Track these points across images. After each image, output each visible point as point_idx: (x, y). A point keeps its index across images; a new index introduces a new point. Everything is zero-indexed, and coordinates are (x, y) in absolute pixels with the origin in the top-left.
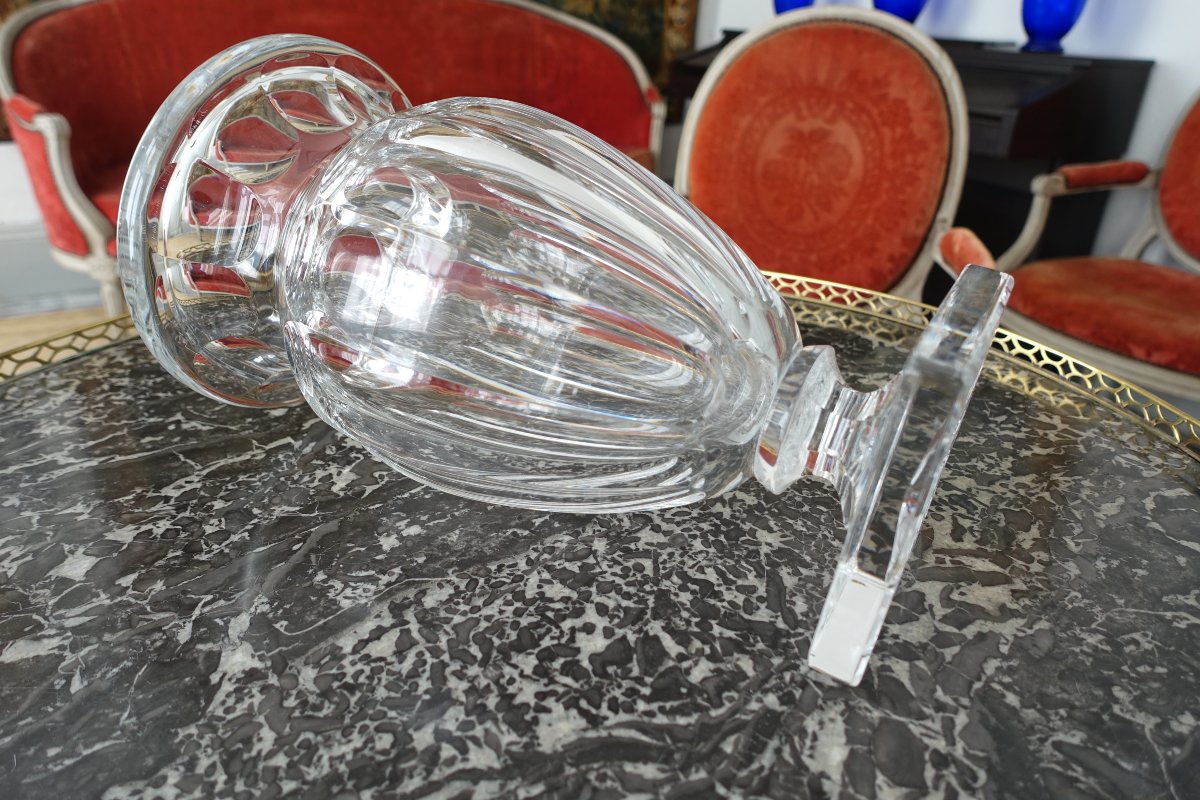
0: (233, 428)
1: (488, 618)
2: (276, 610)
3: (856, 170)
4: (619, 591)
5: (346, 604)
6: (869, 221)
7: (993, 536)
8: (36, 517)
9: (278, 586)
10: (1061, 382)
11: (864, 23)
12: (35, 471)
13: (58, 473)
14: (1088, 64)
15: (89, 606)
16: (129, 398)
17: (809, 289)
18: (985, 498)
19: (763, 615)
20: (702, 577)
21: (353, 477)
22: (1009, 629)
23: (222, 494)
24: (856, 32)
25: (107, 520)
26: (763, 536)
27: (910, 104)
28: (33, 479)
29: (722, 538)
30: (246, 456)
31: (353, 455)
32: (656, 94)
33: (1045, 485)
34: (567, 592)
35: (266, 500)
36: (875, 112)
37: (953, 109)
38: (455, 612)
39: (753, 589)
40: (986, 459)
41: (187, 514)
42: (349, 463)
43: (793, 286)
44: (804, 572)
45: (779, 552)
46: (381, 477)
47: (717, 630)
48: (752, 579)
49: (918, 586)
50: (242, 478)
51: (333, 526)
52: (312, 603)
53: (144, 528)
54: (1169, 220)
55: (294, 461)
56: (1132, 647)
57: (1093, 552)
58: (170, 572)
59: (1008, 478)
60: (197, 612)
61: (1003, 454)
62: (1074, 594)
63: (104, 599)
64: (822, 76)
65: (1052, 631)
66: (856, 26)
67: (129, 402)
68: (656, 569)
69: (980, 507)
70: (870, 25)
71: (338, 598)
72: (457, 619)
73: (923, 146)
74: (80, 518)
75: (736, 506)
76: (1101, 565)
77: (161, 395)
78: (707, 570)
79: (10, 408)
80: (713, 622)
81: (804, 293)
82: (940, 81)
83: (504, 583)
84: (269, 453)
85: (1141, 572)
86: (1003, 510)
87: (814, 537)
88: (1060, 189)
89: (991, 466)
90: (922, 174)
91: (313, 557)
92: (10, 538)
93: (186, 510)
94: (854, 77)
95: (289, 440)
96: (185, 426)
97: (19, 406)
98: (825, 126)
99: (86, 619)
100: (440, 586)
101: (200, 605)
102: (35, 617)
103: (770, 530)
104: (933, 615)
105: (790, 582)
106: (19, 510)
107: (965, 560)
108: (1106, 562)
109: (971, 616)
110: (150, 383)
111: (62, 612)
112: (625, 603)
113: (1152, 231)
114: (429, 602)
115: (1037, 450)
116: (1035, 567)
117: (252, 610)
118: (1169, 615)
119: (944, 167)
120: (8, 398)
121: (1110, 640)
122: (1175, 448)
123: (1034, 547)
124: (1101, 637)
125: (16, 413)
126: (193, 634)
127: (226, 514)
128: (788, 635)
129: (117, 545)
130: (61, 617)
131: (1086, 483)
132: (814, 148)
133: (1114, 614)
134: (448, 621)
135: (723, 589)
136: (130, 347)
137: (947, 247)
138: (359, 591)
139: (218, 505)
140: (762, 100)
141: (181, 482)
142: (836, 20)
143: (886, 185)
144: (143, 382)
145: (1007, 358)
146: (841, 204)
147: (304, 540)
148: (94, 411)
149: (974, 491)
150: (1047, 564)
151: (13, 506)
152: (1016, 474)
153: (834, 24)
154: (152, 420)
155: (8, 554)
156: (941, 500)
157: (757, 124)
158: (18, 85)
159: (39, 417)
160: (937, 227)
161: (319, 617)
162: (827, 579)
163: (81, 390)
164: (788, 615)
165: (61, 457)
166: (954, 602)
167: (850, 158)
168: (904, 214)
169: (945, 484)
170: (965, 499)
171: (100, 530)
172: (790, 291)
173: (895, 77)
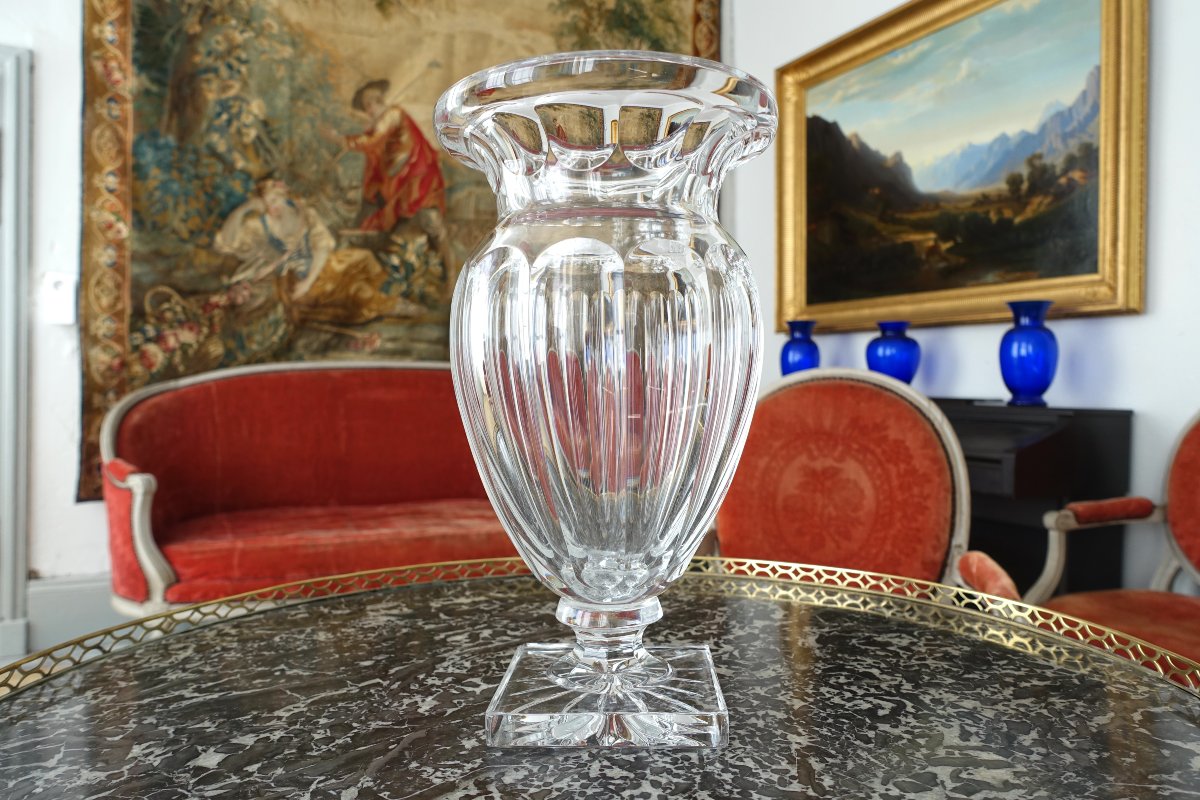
0: (330, 673)
1: (558, 790)
2: (380, 785)
3: (869, 501)
4: (669, 772)
5: (438, 782)
6: (888, 548)
7: (997, 738)
8: (171, 730)
9: (379, 770)
10: (1056, 637)
11: (858, 381)
12: (167, 702)
13: (184, 703)
14: (1071, 413)
15: (224, 784)
16: (239, 655)
17: (826, 577)
18: (989, 713)
19: (796, 787)
20: (742, 764)
21: (435, 703)
22: (1011, 796)
23: (325, 714)
24: (852, 387)
25: (231, 732)
26: (792, 738)
27: (908, 443)
28: (166, 706)
29: (757, 739)
30: (344, 691)
31: (434, 689)
33: (1043, 705)
34: (625, 773)
35: (363, 718)
36: (878, 451)
38: (531, 786)
39: (787, 771)
40: (990, 689)
41: (298, 727)
42: (431, 694)
43: (812, 574)
44: (830, 760)
45: (808, 748)
46: (460, 703)
47: (756, 796)
48: (784, 765)
49: (930, 769)
50: (340, 705)
51: (422, 733)
52: (409, 781)
53: (262, 736)
54: (1188, 552)
55: (383, 693)
57: (1087, 748)
58: (286, 763)
59: (1009, 700)
60: (313, 787)
61: (1006, 685)
62: (1069, 774)
63: (235, 779)
64: (827, 423)
65: (1049, 797)
66: (851, 383)
67: (240, 658)
68: (701, 759)
69: (985, 720)
70: (864, 382)
71: (431, 778)
72: (533, 790)
73: (927, 479)
74: (208, 730)
75: (769, 720)
76: (1093, 755)
77: (266, 653)
78: (745, 760)
79: (139, 663)
80: (752, 792)
81: (823, 580)
82: (933, 425)
83: (571, 768)
84: (362, 689)
85: (1128, 760)
86: (1005, 721)
87: (838, 739)
88: (1073, 524)
89: (994, 693)
90: (929, 503)
91: (407, 753)
92: (152, 743)
93: (296, 724)
94: (855, 422)
95: (378, 680)
96: (288, 673)
97: (148, 661)
98: (835, 464)
99: (222, 791)
100: (516, 770)
101: (316, 782)
102: (179, 790)
103: (799, 734)
104: (945, 788)
105: (817, 766)
106: (157, 726)
107: (971, 753)
108: (1098, 754)
109: (978, 788)
110: (256, 645)
111: (201, 787)
112: (675, 780)
113: (1175, 564)
114: (507, 780)
115: (1035, 682)
116: (1034, 757)
117: (359, 785)
118: (1154, 787)
119: (950, 497)
120: (136, 656)
122: (1162, 681)
123: (1033, 745)
125: (145, 666)
127: (331, 727)
128: (818, 799)
129: (241, 747)
130: (201, 790)
131: (1081, 703)
132: (828, 483)
133: (1104, 786)
134: (525, 791)
135: (760, 771)
136: (235, 623)
137: (965, 568)
138: (448, 773)
139: (323, 721)
140: (777, 444)
141: (291, 707)
143: (899, 514)
144: (249, 645)
145: (1008, 622)
146: (859, 533)
147: (398, 742)
148: (210, 664)
149: (979, 709)
150: (1045, 756)
151: (151, 724)
152: (1016, 698)
153: (832, 382)
154: (260, 669)
155: (152, 753)
156: (950, 715)
157: (774, 464)
158: (119, 451)
159: (165, 669)
160: (954, 552)
161: (416, 788)
162: (850, 765)
163: (197, 651)
164: (819, 788)
165: (186, 693)
166: (963, 779)
167: (862, 491)
168: (920, 541)
169: (953, 705)
170: (971, 714)
171: (226, 737)
172: (809, 579)
173: (891, 422)
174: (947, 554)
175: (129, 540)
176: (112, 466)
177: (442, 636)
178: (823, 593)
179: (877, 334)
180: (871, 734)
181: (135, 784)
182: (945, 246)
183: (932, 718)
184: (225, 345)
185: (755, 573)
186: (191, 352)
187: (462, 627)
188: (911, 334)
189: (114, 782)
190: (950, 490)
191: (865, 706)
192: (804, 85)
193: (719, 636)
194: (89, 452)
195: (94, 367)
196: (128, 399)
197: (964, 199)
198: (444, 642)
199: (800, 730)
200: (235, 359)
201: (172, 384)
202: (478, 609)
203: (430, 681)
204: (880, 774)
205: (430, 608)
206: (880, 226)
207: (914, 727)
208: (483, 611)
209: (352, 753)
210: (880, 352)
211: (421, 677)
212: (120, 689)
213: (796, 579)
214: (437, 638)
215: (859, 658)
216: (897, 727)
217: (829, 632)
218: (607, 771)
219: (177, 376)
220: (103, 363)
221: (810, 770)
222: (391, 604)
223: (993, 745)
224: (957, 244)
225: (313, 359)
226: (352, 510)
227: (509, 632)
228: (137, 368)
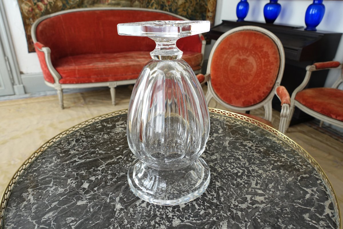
0: (109, 153)
2: (124, 196)
3: (255, 69)
6: (258, 83)
7: (264, 185)
8: (75, 174)
9: (123, 191)
11: (257, 31)
12: (72, 163)
13: (77, 163)
14: (323, 35)
15: (90, 194)
16: (86, 144)
18: (264, 176)
19: (215, 201)
22: (262, 206)
23: (110, 169)
24: (255, 33)
26: (217, 183)
27: (269, 53)
28: (72, 165)
30: (113, 160)
32: (204, 38)
33: (278, 172)
35: (118, 171)
37: (281, 55)
39: (214, 195)
40: (267, 166)
41: (104, 174)
43: (231, 114)
44: (224, 192)
45: (220, 187)
47: (206, 204)
48: (214, 193)
49: (246, 196)
50: (113, 166)
52: (130, 195)
53: (96, 177)
55: (122, 161)
56: (285, 211)
57: (284, 189)
58: (103, 187)
59: (270, 171)
60: (110, 196)
61: (271, 164)
62: (277, 199)
63: (92, 193)
64: (246, 45)
65: (270, 207)
66: (255, 32)
67: (87, 145)
69: (263, 178)
70: (259, 31)
73: (272, 64)
74: (84, 174)
76: (284, 192)
77: (93, 143)
79: (63, 146)
80: (205, 202)
82: (277, 47)
84: (118, 159)
85: (292, 194)
86: (268, 179)
87: (227, 184)
88: (314, 69)
89: (267, 167)
90: (272, 71)
92: (72, 178)
94: (254, 45)
95: (121, 156)
96: (99, 152)
97: (65, 146)
98: (247, 58)
99: (90, 197)
101: (110, 195)
102: (81, 196)
103: (219, 182)
104: (248, 202)
105: (221, 194)
106: (72, 172)
107: (257, 190)
108: (286, 192)
109: (255, 203)
110: (90, 140)
111: (85, 195)
113: (341, 81)
115: (279, 163)
117: (120, 196)
119: (278, 69)
120: (62, 143)
121: (281, 209)
123: (272, 188)
124: (280, 208)
125: (65, 147)
126: (110, 201)
127: (111, 174)
128: (219, 206)
129: (92, 181)
130: (85, 196)
131: (287, 172)
132: (244, 63)
133: (284, 204)
135: (208, 195)
136: (84, 130)
137: (278, 90)
139: (109, 172)
140: (230, 51)
141: (101, 166)
143: (262, 73)
144: (88, 139)
146: (250, 78)
148: (80, 147)
149: (262, 174)
150: (273, 192)
151: (70, 171)
152: (272, 169)
153: (249, 31)
154: (92, 150)
155: (72, 182)
156: (255, 176)
157: (228, 57)
158: (38, 40)
159: (70, 149)
160: (276, 84)
161: (132, 198)
162: (228, 194)
163: (76, 142)
164: (220, 201)
165: (76, 159)
166: (253, 200)
167: (253, 66)
168: (267, 81)
169: (257, 172)
170: (260, 176)
171: (88, 177)
173: (265, 46)
174: (274, 85)
175: (46, 66)
176: (37, 44)
178: (233, 119)
179: (269, 2)
180: (235, 182)
181: (71, 193)
183: (251, 177)
184: (62, 2)
186: (52, 5)
188: (279, 2)
189: (66, 192)
190: (279, 66)
191: (236, 171)
194: (29, 38)
195: (24, 10)
196: (37, 21)
200: (66, 7)
201: (49, 16)
203: (133, 158)
204: (235, 197)
207: (246, 180)
209: (117, 184)
210: (268, 8)
211: (131, 156)
212: (61, 157)
213: (227, 115)
215: (238, 151)
216: (242, 180)
217: (232, 140)
218: (174, 192)
219: (50, 13)
220: (26, 9)
222: (122, 122)
223: (262, 188)
225: (90, 7)
228: (37, 11)
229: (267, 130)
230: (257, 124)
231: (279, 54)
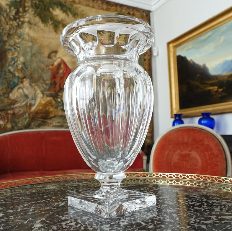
0: (35, 198)
1: (98, 220)
2: (47, 220)
3: (200, 163)
4: (131, 217)
5: (63, 219)
9: (47, 217)
11: (194, 127)
17: (183, 176)
18: (230, 205)
19: (168, 220)
21: (64, 204)
24: (193, 129)
25: (7, 210)
27: (211, 145)
29: (158, 210)
30: (39, 202)
32: (144, 154)
35: (44, 207)
36: (202, 148)
37: (223, 146)
39: (165, 217)
42: (63, 202)
44: (179, 214)
45: (173, 212)
47: (156, 222)
48: (165, 215)
49: (209, 216)
50: (38, 204)
51: (60, 210)
55: (50, 202)
60: (28, 220)
63: (7, 218)
64: (186, 140)
66: (192, 128)
68: (140, 214)
69: (228, 206)
70: (196, 127)
71: (61, 218)
72: (90, 221)
73: (217, 156)
75: (162, 207)
77: (18, 195)
82: (218, 140)
84: (44, 201)
87: (182, 210)
90: (219, 163)
91: (55, 213)
93: (25, 208)
94: (194, 140)
95: (49, 199)
96: (24, 198)
98: (189, 152)
100: (86, 217)
103: (170, 209)
104: (213, 220)
107: (223, 213)
109: (224, 220)
110: (15, 193)
114: (83, 219)
117: (41, 220)
119: (225, 161)
127: (35, 208)
128: (174, 222)
132: (187, 158)
134: (88, 221)
135: (157, 217)
138: (66, 217)
139: (32, 207)
140: (171, 147)
141: (24, 205)
142: (187, 127)
143: (209, 167)
144: (13, 193)
147: (53, 211)
148: (2, 197)
149: (227, 204)
153: (187, 128)
154: (16, 198)
156: (217, 205)
157: (170, 153)
161: (57, 220)
164: (175, 220)
166: (219, 218)
167: (197, 160)
169: (218, 203)
170: (224, 205)
171: (5, 211)
172: (178, 178)
173: (205, 139)
177: (68, 191)
178: (182, 182)
179: (201, 117)
180: (192, 209)
182: (220, 90)
183: (212, 206)
184: (12, 125)
185: (161, 177)
187: (74, 189)
188: (211, 116)
191: (191, 204)
192: (175, 47)
193: (149, 190)
197: (225, 76)
198: (68, 192)
199: (171, 209)
200: (14, 129)
202: (79, 186)
203: (63, 200)
204: (194, 217)
205: (65, 185)
206: (200, 85)
207: (206, 208)
208: (80, 186)
209: (40, 214)
210: (203, 122)
211: (61, 199)
213: (174, 178)
214: (66, 191)
216: (201, 208)
221: (173, 217)
223: (230, 211)
224: (224, 89)
225: (36, 128)
226: (47, 172)
227: (87, 190)
229: (224, 183)
230: (210, 180)
231: (222, 146)
